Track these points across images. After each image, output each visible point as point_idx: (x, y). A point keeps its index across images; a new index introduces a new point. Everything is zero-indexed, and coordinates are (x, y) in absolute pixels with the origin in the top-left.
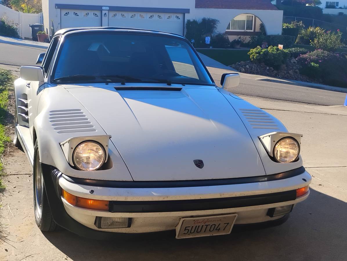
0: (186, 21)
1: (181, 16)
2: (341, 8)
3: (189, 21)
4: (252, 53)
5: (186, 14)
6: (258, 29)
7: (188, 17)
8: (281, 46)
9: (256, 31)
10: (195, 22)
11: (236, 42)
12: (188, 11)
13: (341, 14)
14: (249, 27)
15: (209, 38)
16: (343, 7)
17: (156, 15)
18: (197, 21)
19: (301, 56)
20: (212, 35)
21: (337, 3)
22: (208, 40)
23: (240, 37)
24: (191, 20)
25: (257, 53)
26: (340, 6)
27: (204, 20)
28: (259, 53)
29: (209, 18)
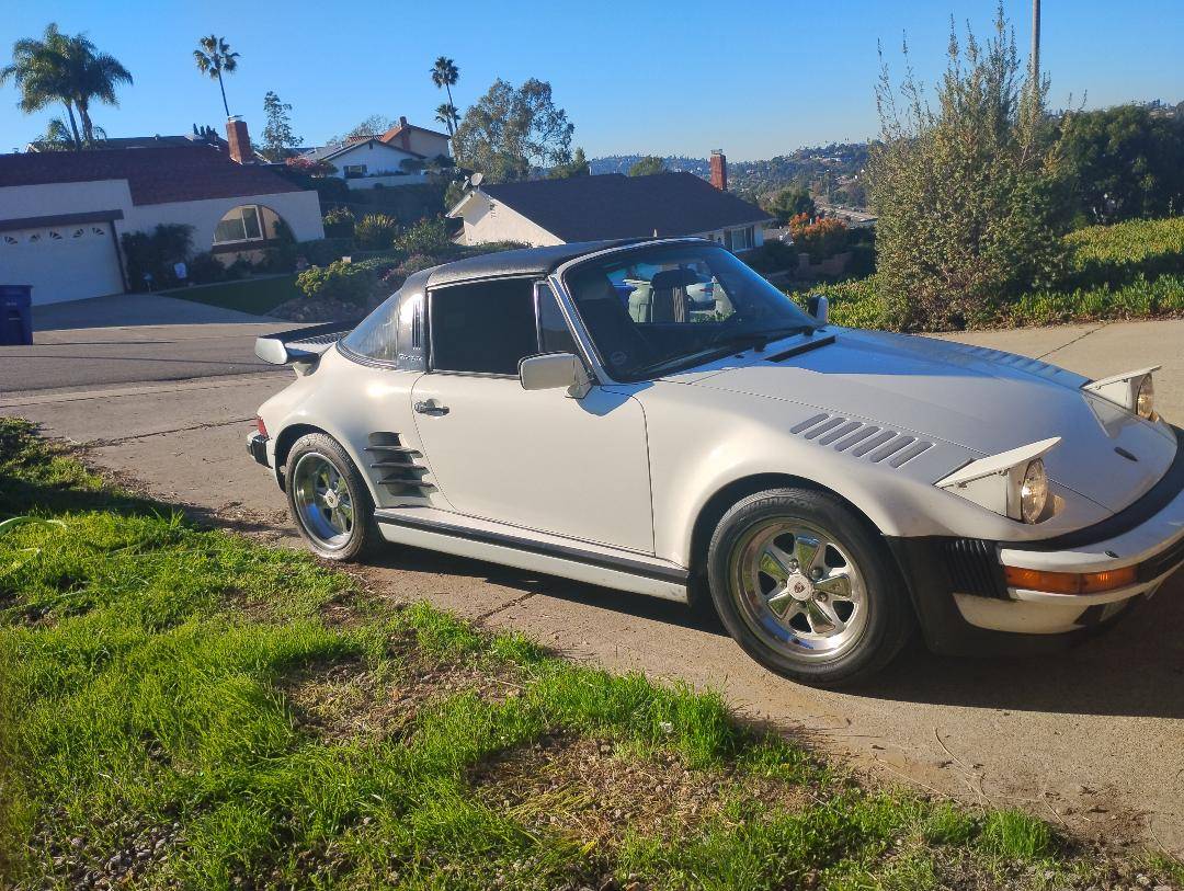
0: (119, 236)
1: (104, 227)
2: (372, 175)
3: (126, 235)
4: (305, 282)
5: (116, 222)
6: (271, 234)
7: (122, 227)
8: (347, 259)
9: (269, 237)
10: (140, 237)
11: (242, 266)
12: (118, 214)
13: (378, 187)
14: (253, 232)
15: (182, 265)
16: (376, 173)
17: (45, 234)
18: (146, 232)
19: (393, 272)
20: (188, 259)
21: (364, 167)
22: (181, 269)
23: (239, 256)
24: (132, 233)
25: (315, 280)
26: (370, 171)
27: (160, 229)
28: (320, 278)
29: (169, 223)
